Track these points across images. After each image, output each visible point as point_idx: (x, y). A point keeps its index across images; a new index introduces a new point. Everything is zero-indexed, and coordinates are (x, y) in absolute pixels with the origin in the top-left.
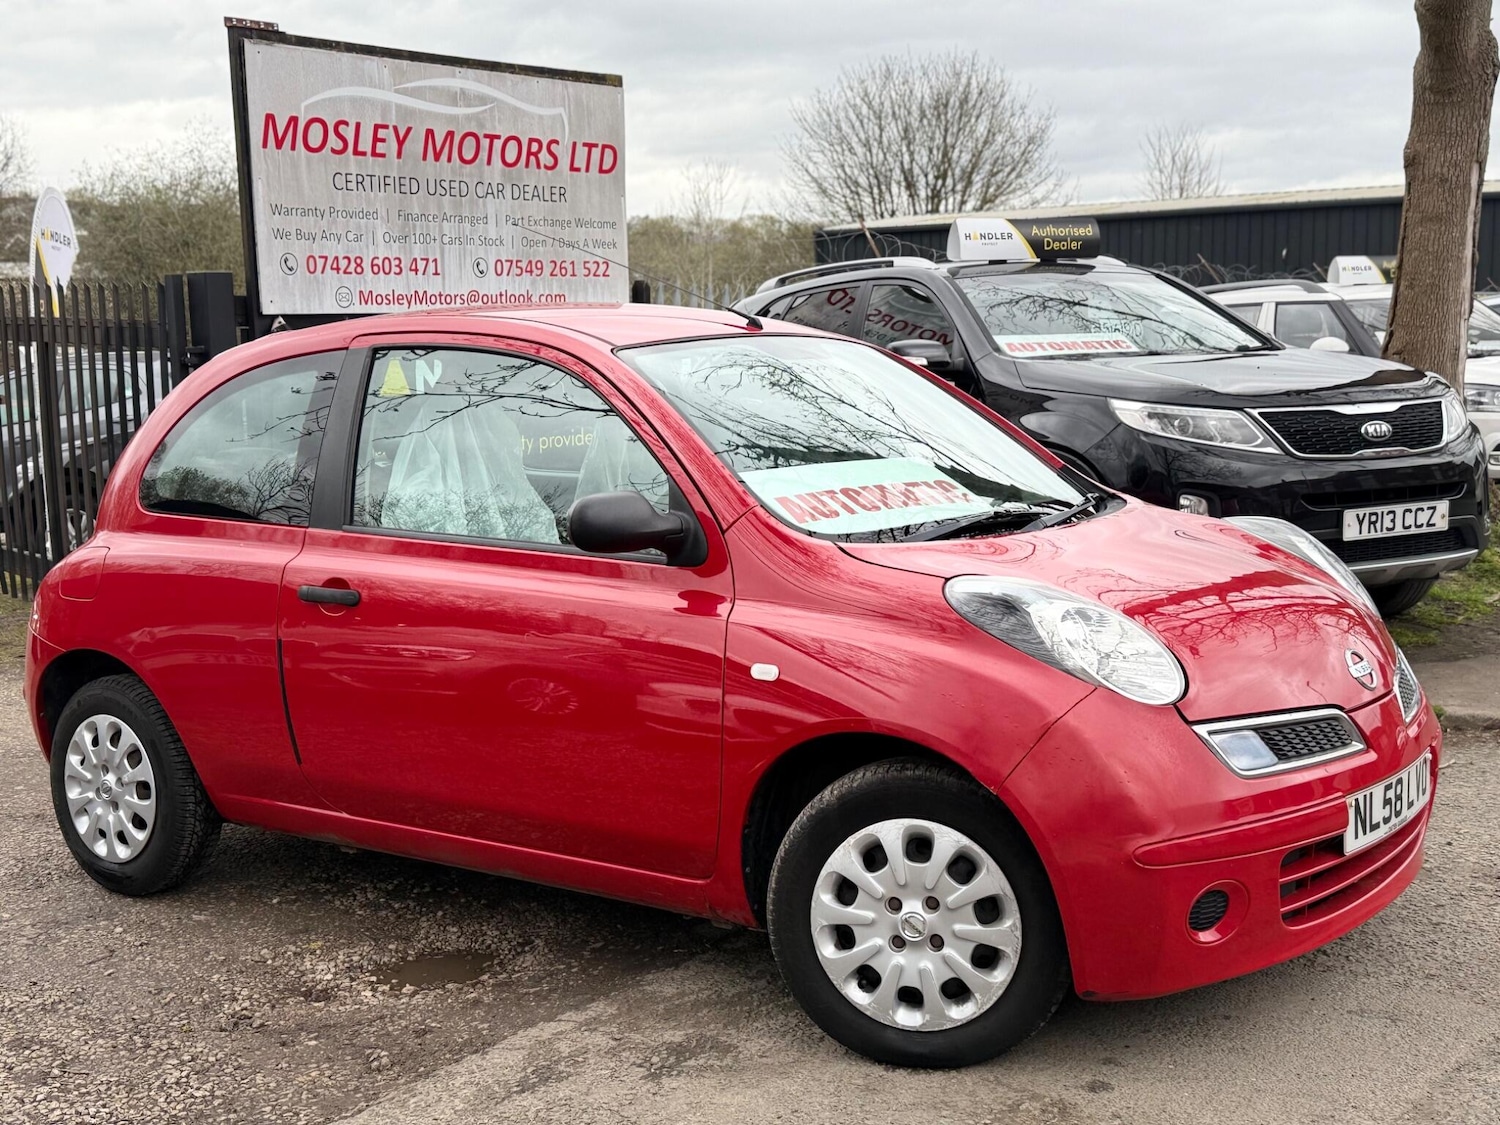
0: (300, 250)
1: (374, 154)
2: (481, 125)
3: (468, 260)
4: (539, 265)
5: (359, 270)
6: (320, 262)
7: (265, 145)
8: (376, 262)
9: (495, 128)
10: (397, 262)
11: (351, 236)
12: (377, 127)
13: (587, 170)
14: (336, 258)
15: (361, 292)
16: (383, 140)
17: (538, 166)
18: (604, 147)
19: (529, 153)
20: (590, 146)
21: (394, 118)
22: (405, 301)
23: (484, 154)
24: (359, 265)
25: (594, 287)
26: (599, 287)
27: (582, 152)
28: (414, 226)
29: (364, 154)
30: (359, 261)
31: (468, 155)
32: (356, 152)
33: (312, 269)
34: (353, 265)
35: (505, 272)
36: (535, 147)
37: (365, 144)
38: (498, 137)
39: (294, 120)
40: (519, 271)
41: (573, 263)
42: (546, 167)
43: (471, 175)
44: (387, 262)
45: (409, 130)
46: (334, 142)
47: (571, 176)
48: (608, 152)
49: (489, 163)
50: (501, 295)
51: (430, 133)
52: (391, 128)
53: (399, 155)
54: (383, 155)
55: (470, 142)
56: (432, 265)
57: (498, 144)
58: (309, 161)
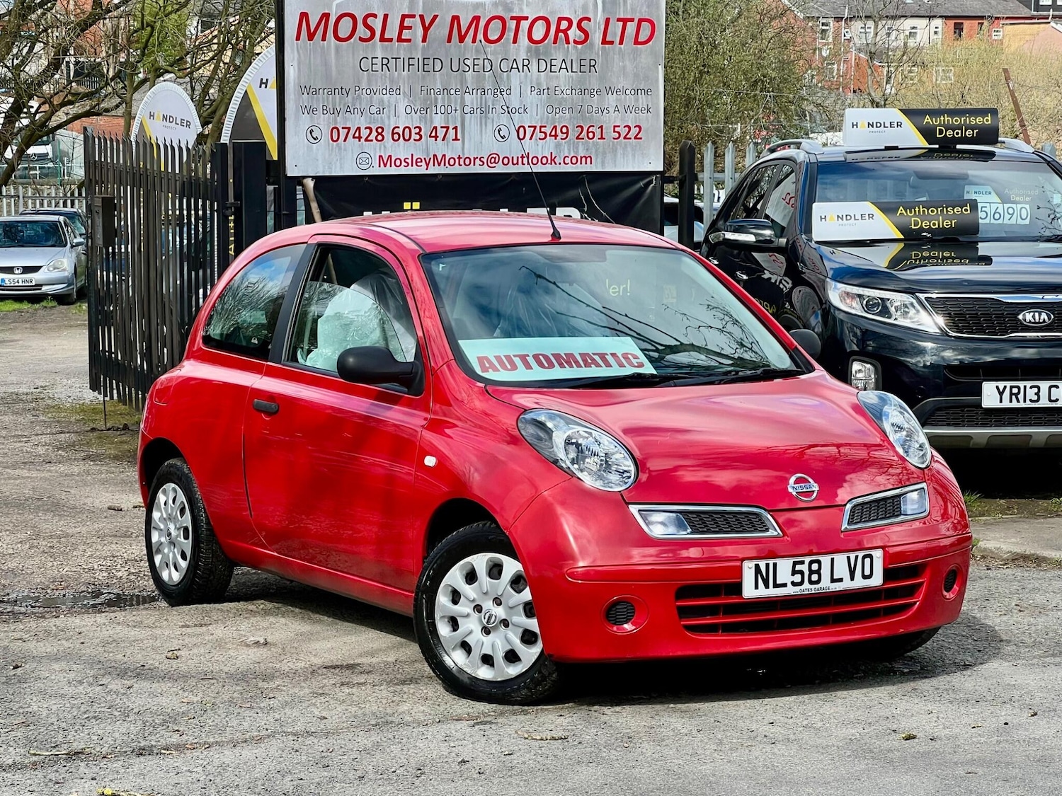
0: (324, 123)
1: (400, 40)
2: (508, 8)
3: (489, 126)
4: (564, 130)
5: (380, 138)
6: (343, 133)
7: (298, 38)
8: (396, 130)
9: (521, 10)
10: (417, 130)
11: (374, 110)
12: (404, 17)
13: (621, 42)
14: (359, 128)
15: (381, 157)
16: (410, 28)
17: (568, 42)
18: (641, 21)
19: (558, 30)
20: (625, 21)
21: (421, 8)
22: (424, 163)
23: (510, 35)
24: (381, 134)
25: (625, 147)
26: (629, 149)
27: (616, 28)
28: (436, 99)
29: (390, 40)
30: (380, 130)
31: (493, 36)
32: (382, 39)
33: (335, 139)
34: (374, 134)
35: (528, 136)
36: (564, 25)
37: (392, 32)
38: (526, 18)
39: (326, 16)
40: (543, 135)
41: (601, 127)
42: (575, 42)
43: (493, 53)
44: (407, 130)
45: (435, 17)
46: (362, 31)
47: (603, 49)
48: (645, 25)
49: (515, 41)
50: (522, 157)
51: (456, 19)
52: (418, 18)
53: (424, 40)
54: (409, 41)
55: (496, 25)
56: (452, 133)
57: (525, 25)
58: (337, 49)
